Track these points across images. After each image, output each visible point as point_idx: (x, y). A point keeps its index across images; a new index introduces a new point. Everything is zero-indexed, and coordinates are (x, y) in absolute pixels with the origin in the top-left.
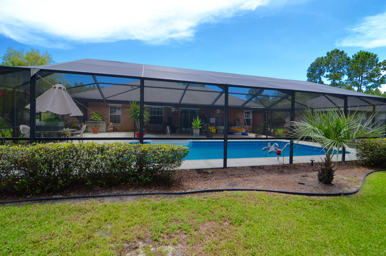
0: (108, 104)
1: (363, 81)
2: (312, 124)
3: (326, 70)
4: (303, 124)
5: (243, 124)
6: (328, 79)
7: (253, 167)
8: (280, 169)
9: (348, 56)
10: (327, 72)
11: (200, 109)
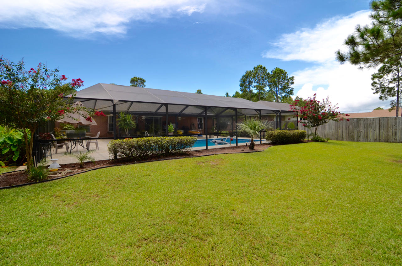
0: (107, 115)
1: (279, 91)
2: (245, 125)
3: (254, 82)
4: (242, 125)
5: (197, 127)
6: (255, 88)
7: (220, 148)
8: (233, 148)
9: (268, 72)
10: (254, 83)
11: (162, 116)
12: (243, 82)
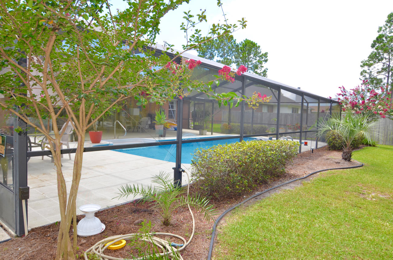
9: (237, 43)
10: (218, 57)
12: (202, 54)
